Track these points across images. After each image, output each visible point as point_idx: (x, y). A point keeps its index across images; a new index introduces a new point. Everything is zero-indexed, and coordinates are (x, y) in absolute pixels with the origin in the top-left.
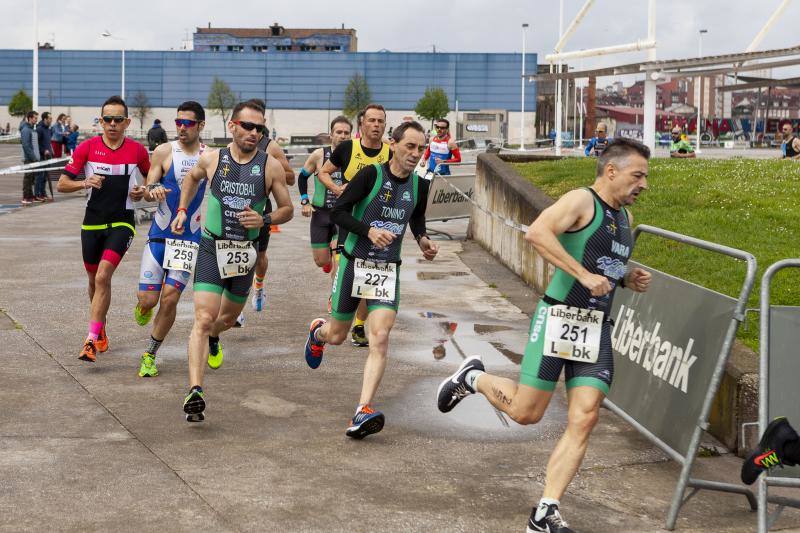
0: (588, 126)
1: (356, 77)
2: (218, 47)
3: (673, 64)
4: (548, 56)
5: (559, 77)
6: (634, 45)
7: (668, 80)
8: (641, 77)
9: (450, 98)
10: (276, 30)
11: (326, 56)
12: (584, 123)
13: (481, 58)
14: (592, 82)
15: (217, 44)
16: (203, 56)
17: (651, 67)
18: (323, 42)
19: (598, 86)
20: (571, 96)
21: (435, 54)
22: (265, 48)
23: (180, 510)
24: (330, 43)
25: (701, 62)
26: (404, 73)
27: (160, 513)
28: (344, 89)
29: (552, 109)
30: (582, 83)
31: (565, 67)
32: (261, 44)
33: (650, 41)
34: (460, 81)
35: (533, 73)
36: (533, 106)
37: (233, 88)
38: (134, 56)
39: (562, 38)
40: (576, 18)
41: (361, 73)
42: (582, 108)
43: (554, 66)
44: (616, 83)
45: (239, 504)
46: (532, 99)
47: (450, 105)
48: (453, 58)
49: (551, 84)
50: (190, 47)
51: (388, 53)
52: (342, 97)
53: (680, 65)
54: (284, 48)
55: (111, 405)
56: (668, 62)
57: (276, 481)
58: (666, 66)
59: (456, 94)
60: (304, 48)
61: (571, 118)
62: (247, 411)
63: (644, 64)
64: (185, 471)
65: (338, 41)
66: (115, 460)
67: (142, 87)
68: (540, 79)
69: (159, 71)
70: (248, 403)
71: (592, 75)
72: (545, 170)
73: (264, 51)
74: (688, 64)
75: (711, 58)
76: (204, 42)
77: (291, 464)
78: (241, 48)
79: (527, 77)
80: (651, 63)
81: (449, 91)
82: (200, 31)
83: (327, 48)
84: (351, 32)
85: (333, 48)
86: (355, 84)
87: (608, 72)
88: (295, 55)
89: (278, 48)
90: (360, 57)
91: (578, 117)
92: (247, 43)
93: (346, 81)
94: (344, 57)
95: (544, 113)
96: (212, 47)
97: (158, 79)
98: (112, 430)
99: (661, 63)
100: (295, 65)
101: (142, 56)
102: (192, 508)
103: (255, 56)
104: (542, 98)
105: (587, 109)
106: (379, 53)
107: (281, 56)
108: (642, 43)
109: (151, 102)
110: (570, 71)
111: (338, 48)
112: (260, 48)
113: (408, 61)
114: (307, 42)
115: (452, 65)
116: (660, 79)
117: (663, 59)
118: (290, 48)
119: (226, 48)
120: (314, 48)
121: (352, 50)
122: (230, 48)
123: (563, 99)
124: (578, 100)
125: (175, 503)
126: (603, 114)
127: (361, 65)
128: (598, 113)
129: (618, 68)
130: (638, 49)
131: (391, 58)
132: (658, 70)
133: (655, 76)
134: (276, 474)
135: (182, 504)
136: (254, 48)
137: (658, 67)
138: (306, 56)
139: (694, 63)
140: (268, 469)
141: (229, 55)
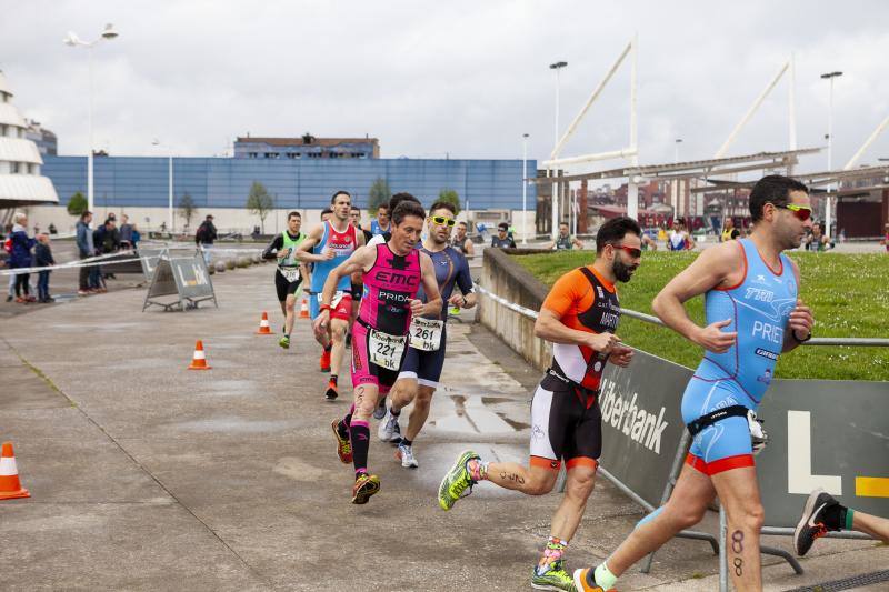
0: (581, 223)
1: (379, 180)
2: (256, 154)
3: (652, 169)
4: (545, 163)
5: (554, 180)
6: (619, 152)
7: (648, 183)
8: (625, 180)
9: (462, 199)
10: (307, 139)
11: (352, 162)
12: (578, 221)
13: (488, 164)
14: (584, 185)
15: (256, 151)
16: (242, 162)
17: (633, 172)
18: (349, 150)
19: (589, 188)
20: (566, 196)
21: (448, 160)
22: (298, 155)
23: (217, 565)
24: (356, 150)
25: (677, 168)
26: (421, 177)
27: (198, 569)
28: (368, 191)
29: (550, 209)
30: (575, 186)
31: (560, 172)
32: (294, 151)
33: (632, 149)
34: (470, 185)
35: (534, 177)
36: (534, 206)
37: (269, 190)
38: (180, 162)
39: (557, 145)
40: (570, 128)
41: (384, 177)
42: (575, 207)
43: (551, 171)
44: (605, 186)
45: (270, 559)
46: (533, 199)
47: (462, 205)
48: (463, 164)
49: (549, 187)
50: (231, 154)
51: (407, 160)
52: (366, 198)
53: (658, 170)
54: (315, 155)
55: (156, 474)
56: (648, 168)
57: (304, 538)
58: (646, 171)
59: (467, 195)
60: (333, 155)
61: (566, 216)
62: (279, 476)
63: (628, 169)
64: (222, 530)
65: (362, 149)
66: (159, 522)
67: (188, 189)
68: (538, 182)
69: (203, 175)
70: (280, 470)
71: (584, 178)
72: (542, 261)
73: (297, 157)
74: (665, 169)
75: (685, 164)
76: (244, 150)
77: (317, 522)
78: (277, 154)
79: (527, 180)
80: (633, 168)
81: (460, 193)
82: (240, 140)
83: (353, 155)
84: (374, 142)
85: (358, 155)
86: (378, 187)
87: (597, 176)
88: (324, 162)
89: (310, 155)
90: (381, 163)
91: (572, 216)
92: (282, 151)
93: (370, 184)
94: (368, 163)
95: (543, 211)
96: (251, 154)
97: (203, 182)
98: (157, 495)
99: (642, 168)
100: (325, 170)
101: (187, 162)
102: (228, 564)
103: (289, 162)
104: (541, 199)
105: (581, 208)
106: (399, 160)
107: (312, 162)
108: (626, 151)
109: (195, 203)
110: (565, 175)
111: (363, 155)
112: (294, 155)
113: (424, 167)
114: (336, 150)
115: (463, 170)
116: (641, 182)
117: (644, 165)
118: (320, 155)
119: (263, 156)
120: (341, 154)
121: (375, 156)
122: (267, 155)
123: (559, 200)
124: (573, 200)
125: (213, 559)
126: (594, 212)
127: (383, 170)
128: (590, 211)
129: (605, 173)
130: (622, 156)
131: (410, 164)
132: (640, 174)
133: (637, 179)
134: (303, 531)
135: (219, 560)
136: (289, 155)
137: (639, 171)
138: (334, 162)
139: (670, 168)
140: (297, 527)
141: (266, 161)
